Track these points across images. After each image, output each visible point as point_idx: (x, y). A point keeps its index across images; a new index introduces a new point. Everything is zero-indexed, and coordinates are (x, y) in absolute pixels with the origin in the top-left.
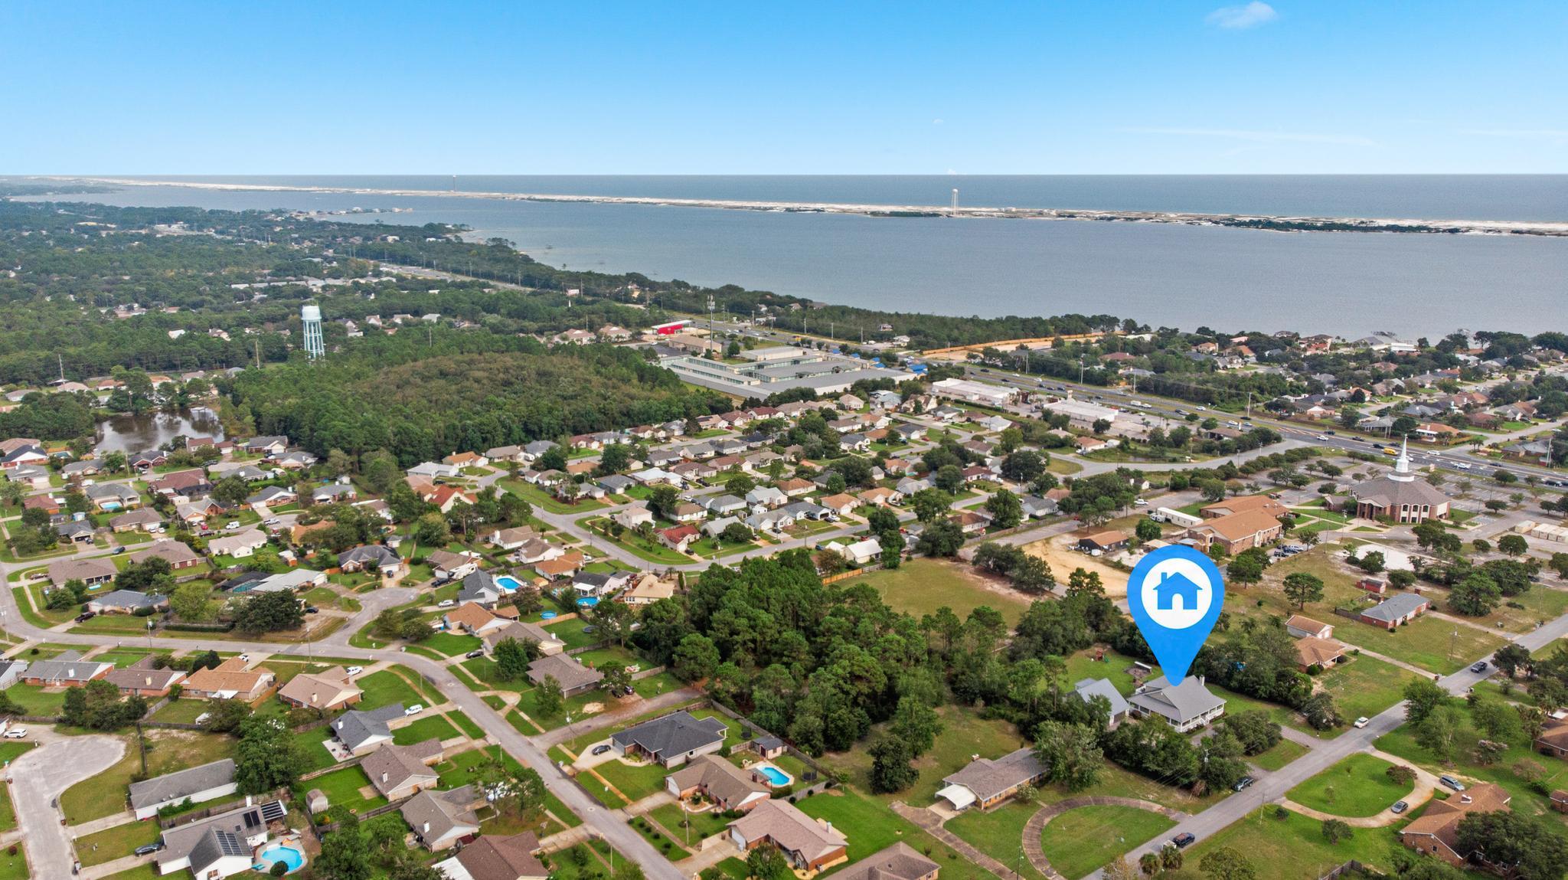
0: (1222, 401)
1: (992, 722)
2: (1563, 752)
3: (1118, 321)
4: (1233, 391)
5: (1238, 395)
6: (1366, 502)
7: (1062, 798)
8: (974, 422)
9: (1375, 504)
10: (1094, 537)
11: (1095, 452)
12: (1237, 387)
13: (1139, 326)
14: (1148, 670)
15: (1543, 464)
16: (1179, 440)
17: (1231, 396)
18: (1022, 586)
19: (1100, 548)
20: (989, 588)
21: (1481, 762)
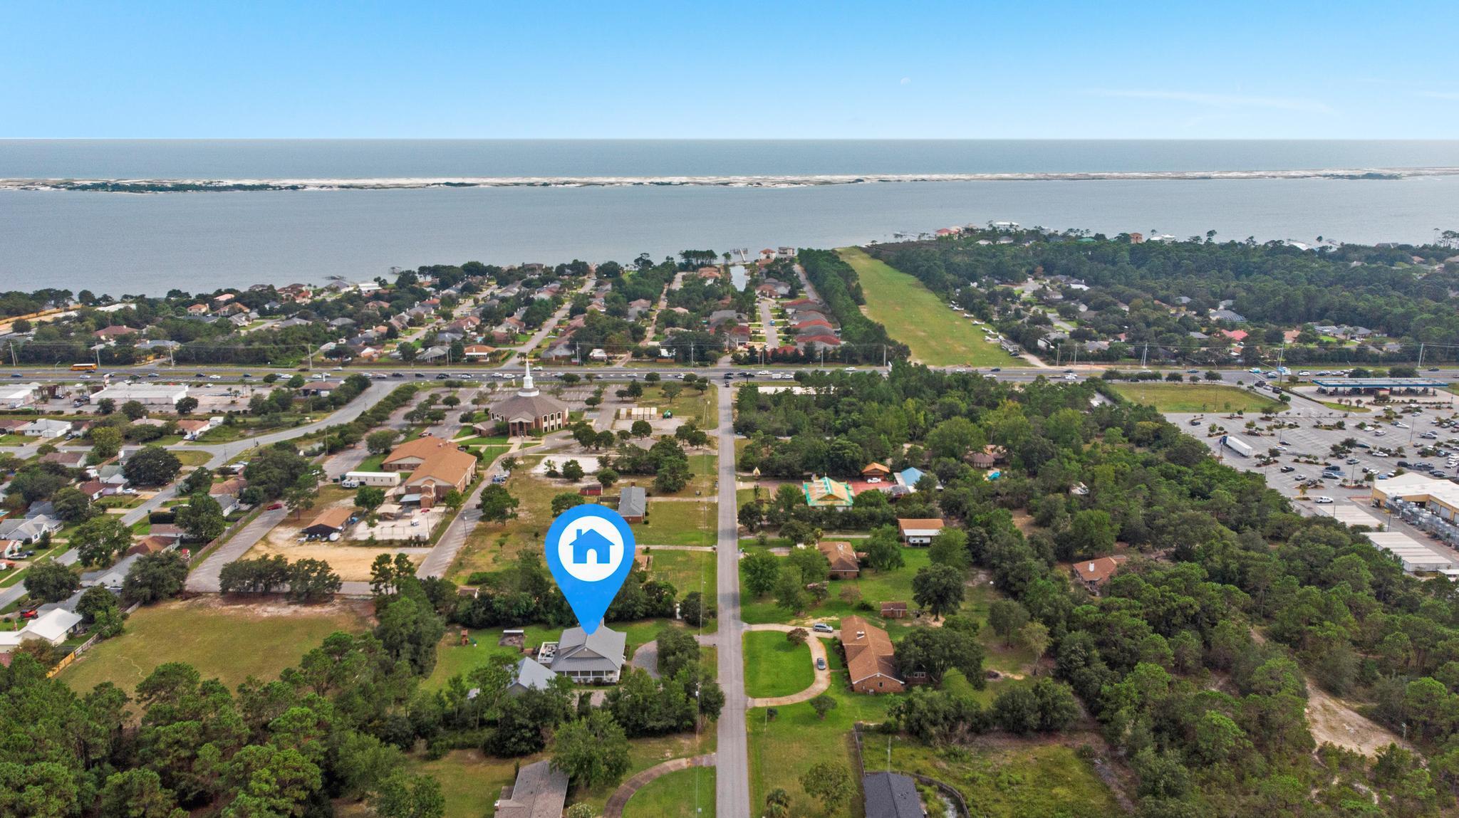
0: (276, 358)
1: (445, 759)
2: (845, 573)
3: (71, 294)
4: (283, 346)
5: (288, 349)
6: (516, 421)
7: (604, 802)
8: (11, 433)
9: (525, 421)
10: (320, 520)
11: (206, 433)
12: (284, 342)
13: (97, 296)
14: (521, 634)
15: (575, 364)
16: (282, 403)
17: (282, 351)
18: (309, 598)
19: (336, 530)
20: (265, 615)
21: (815, 604)
